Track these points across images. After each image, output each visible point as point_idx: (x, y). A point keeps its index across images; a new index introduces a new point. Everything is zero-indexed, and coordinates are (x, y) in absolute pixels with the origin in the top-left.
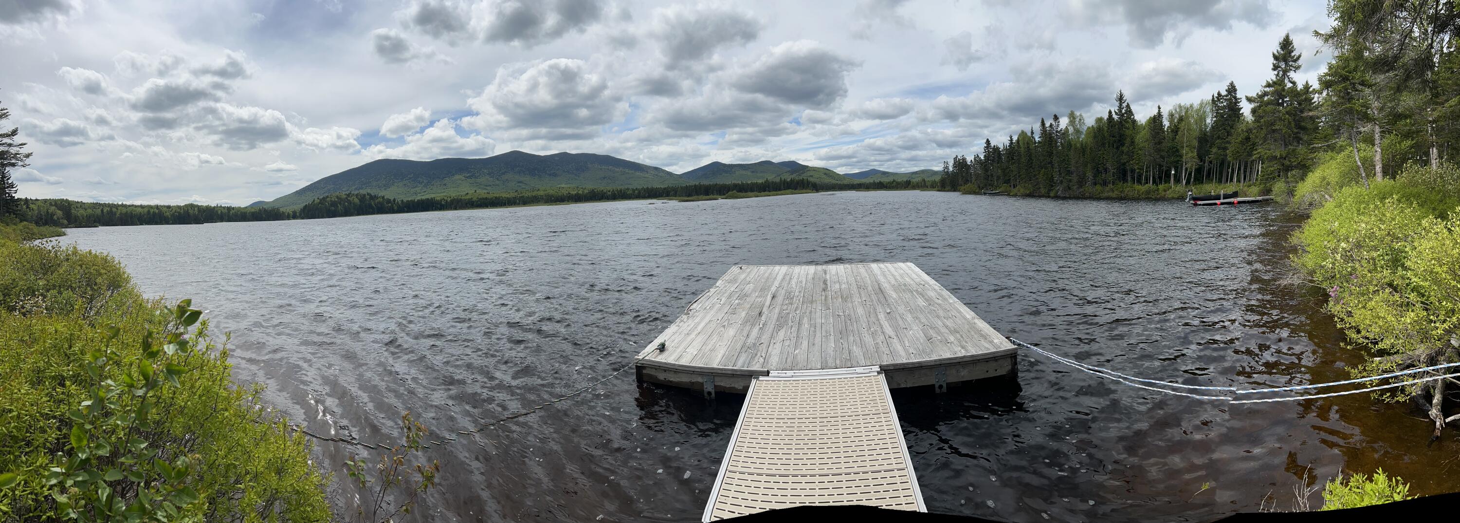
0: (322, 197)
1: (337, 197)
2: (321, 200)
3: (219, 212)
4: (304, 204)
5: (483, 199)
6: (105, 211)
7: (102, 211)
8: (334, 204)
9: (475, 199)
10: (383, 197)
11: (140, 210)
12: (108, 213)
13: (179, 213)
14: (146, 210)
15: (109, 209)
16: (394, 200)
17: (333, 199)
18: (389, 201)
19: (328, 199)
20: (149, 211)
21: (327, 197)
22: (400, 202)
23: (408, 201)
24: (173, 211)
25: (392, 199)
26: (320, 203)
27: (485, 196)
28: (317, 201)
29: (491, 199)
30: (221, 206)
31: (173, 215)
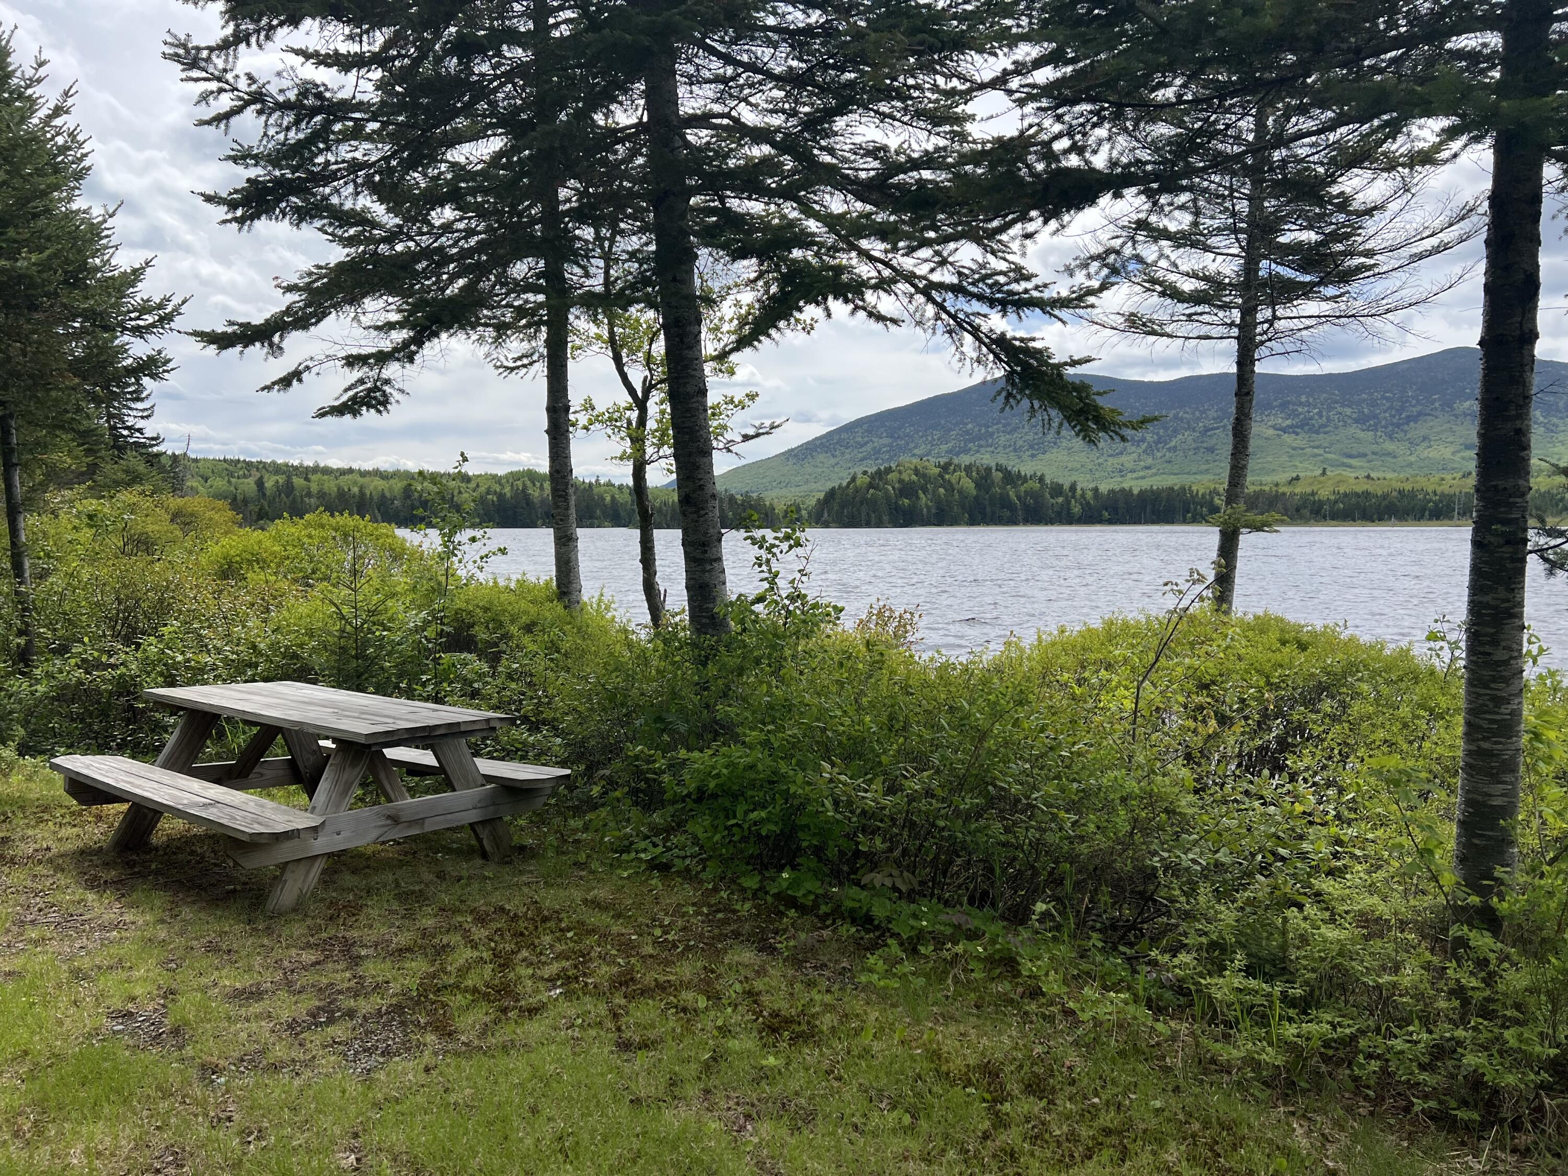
0: (874, 469)
1: (916, 472)
2: (872, 477)
3: (608, 499)
4: (829, 485)
5: (1357, 495)
6: (269, 484)
7: (260, 483)
8: (907, 490)
9: (1324, 493)
10: (1041, 479)
11: (380, 484)
12: (279, 490)
13: (501, 496)
14: (398, 486)
15: (281, 479)
16: (1073, 487)
17: (905, 477)
18: (1057, 490)
19: (892, 476)
20: (408, 492)
21: (889, 470)
22: (1089, 495)
23: (1112, 491)
24: (482, 489)
25: (1066, 486)
26: (871, 486)
27: (1359, 489)
28: (862, 480)
29: (1385, 496)
30: (609, 484)
31: (482, 501)
